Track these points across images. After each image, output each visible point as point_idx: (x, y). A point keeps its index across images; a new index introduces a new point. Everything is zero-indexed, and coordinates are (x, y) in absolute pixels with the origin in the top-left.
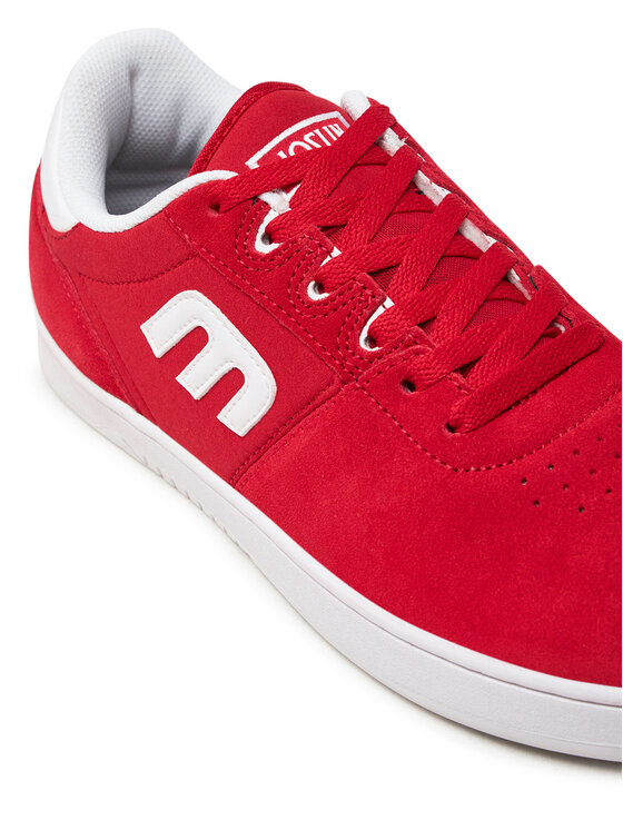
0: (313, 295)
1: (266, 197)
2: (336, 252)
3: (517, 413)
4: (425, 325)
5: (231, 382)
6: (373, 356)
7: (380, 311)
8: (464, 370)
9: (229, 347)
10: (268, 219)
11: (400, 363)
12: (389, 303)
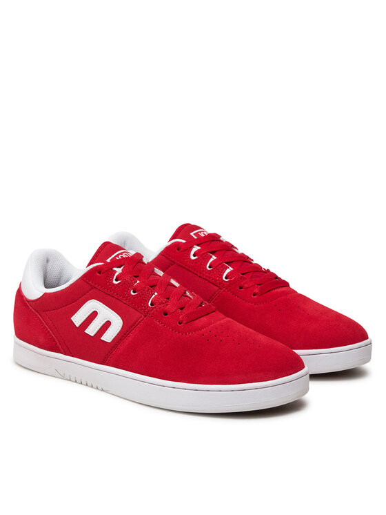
0: (132, 293)
1: (115, 269)
2: (138, 282)
3: (197, 321)
4: (168, 299)
5: (107, 325)
6: (153, 308)
7: (154, 296)
8: (181, 309)
9: (106, 313)
10: (116, 274)
11: (162, 308)
12: (156, 294)
